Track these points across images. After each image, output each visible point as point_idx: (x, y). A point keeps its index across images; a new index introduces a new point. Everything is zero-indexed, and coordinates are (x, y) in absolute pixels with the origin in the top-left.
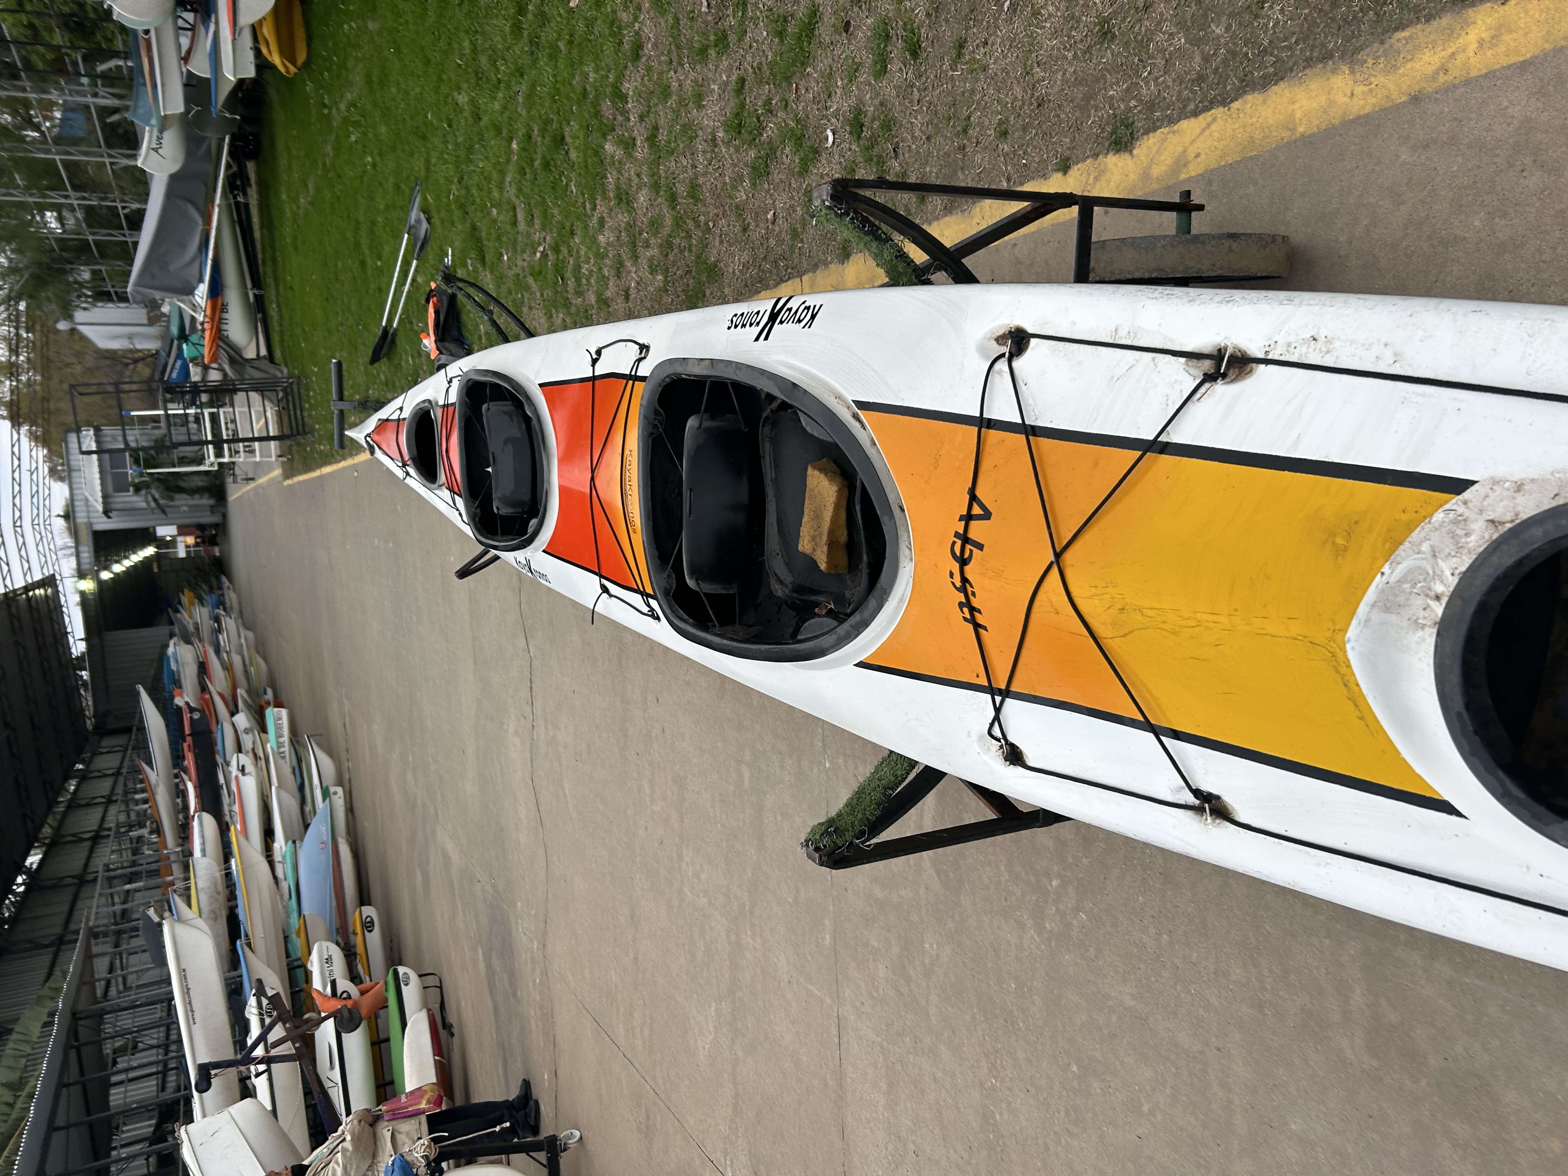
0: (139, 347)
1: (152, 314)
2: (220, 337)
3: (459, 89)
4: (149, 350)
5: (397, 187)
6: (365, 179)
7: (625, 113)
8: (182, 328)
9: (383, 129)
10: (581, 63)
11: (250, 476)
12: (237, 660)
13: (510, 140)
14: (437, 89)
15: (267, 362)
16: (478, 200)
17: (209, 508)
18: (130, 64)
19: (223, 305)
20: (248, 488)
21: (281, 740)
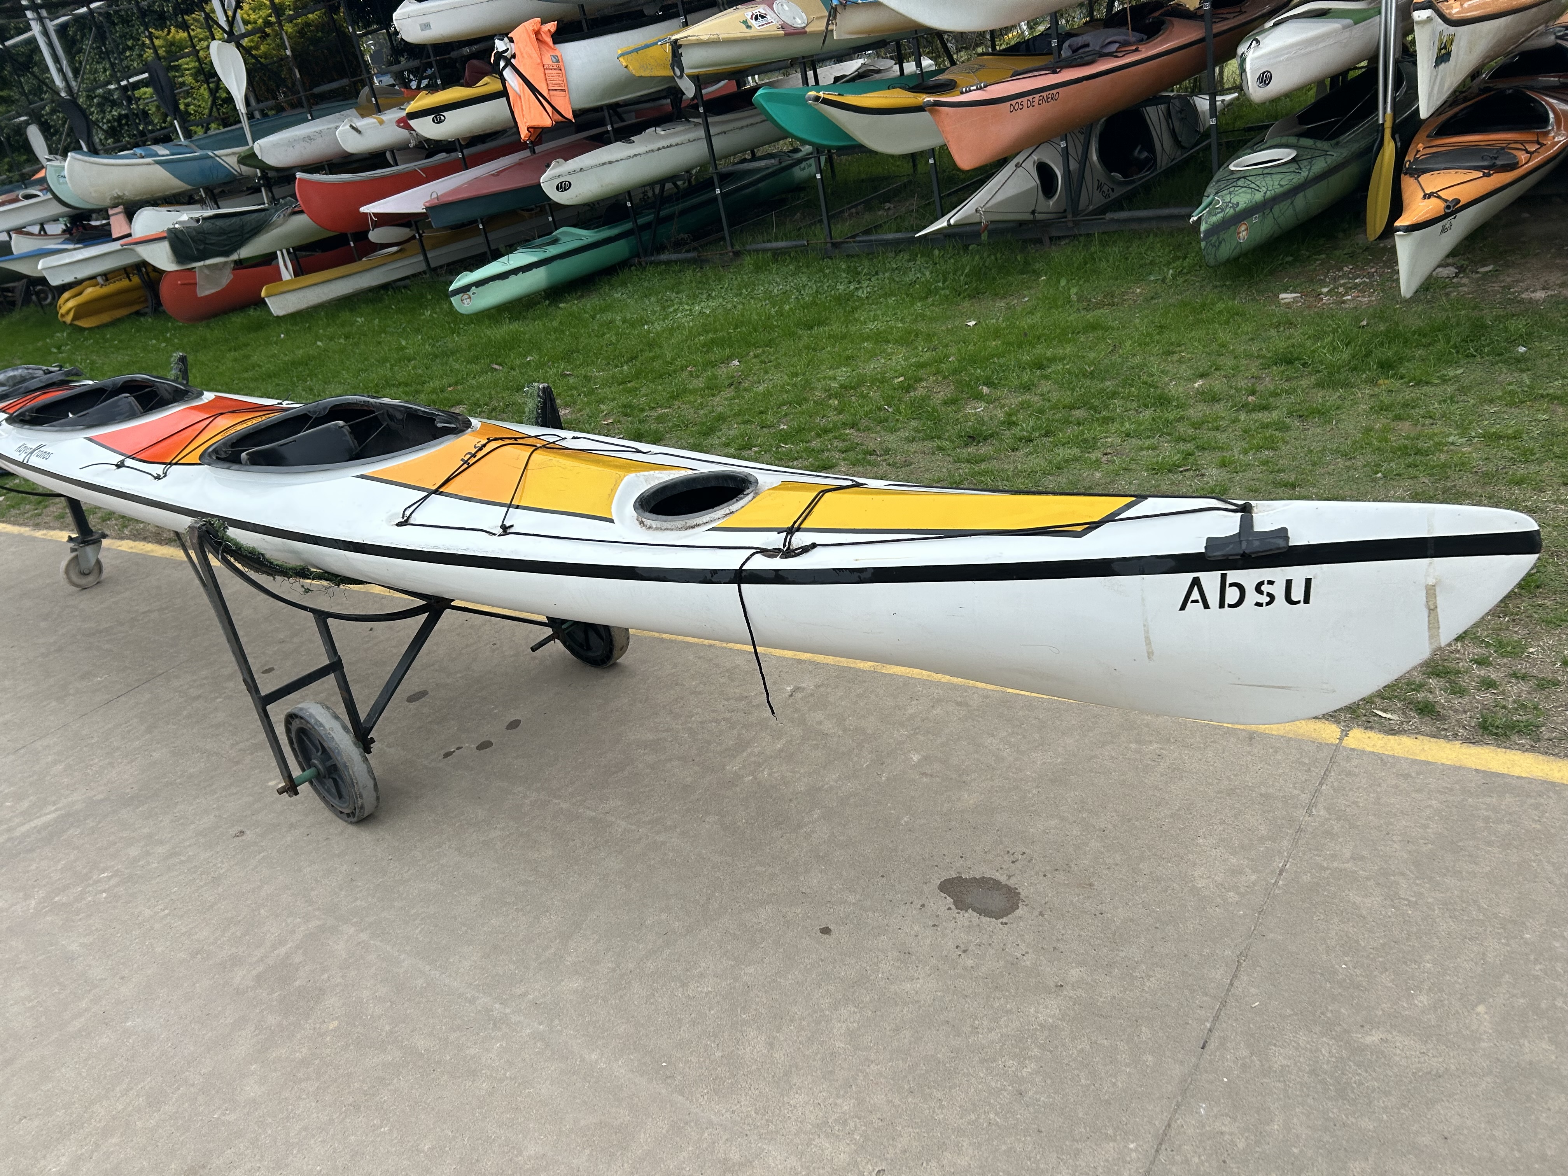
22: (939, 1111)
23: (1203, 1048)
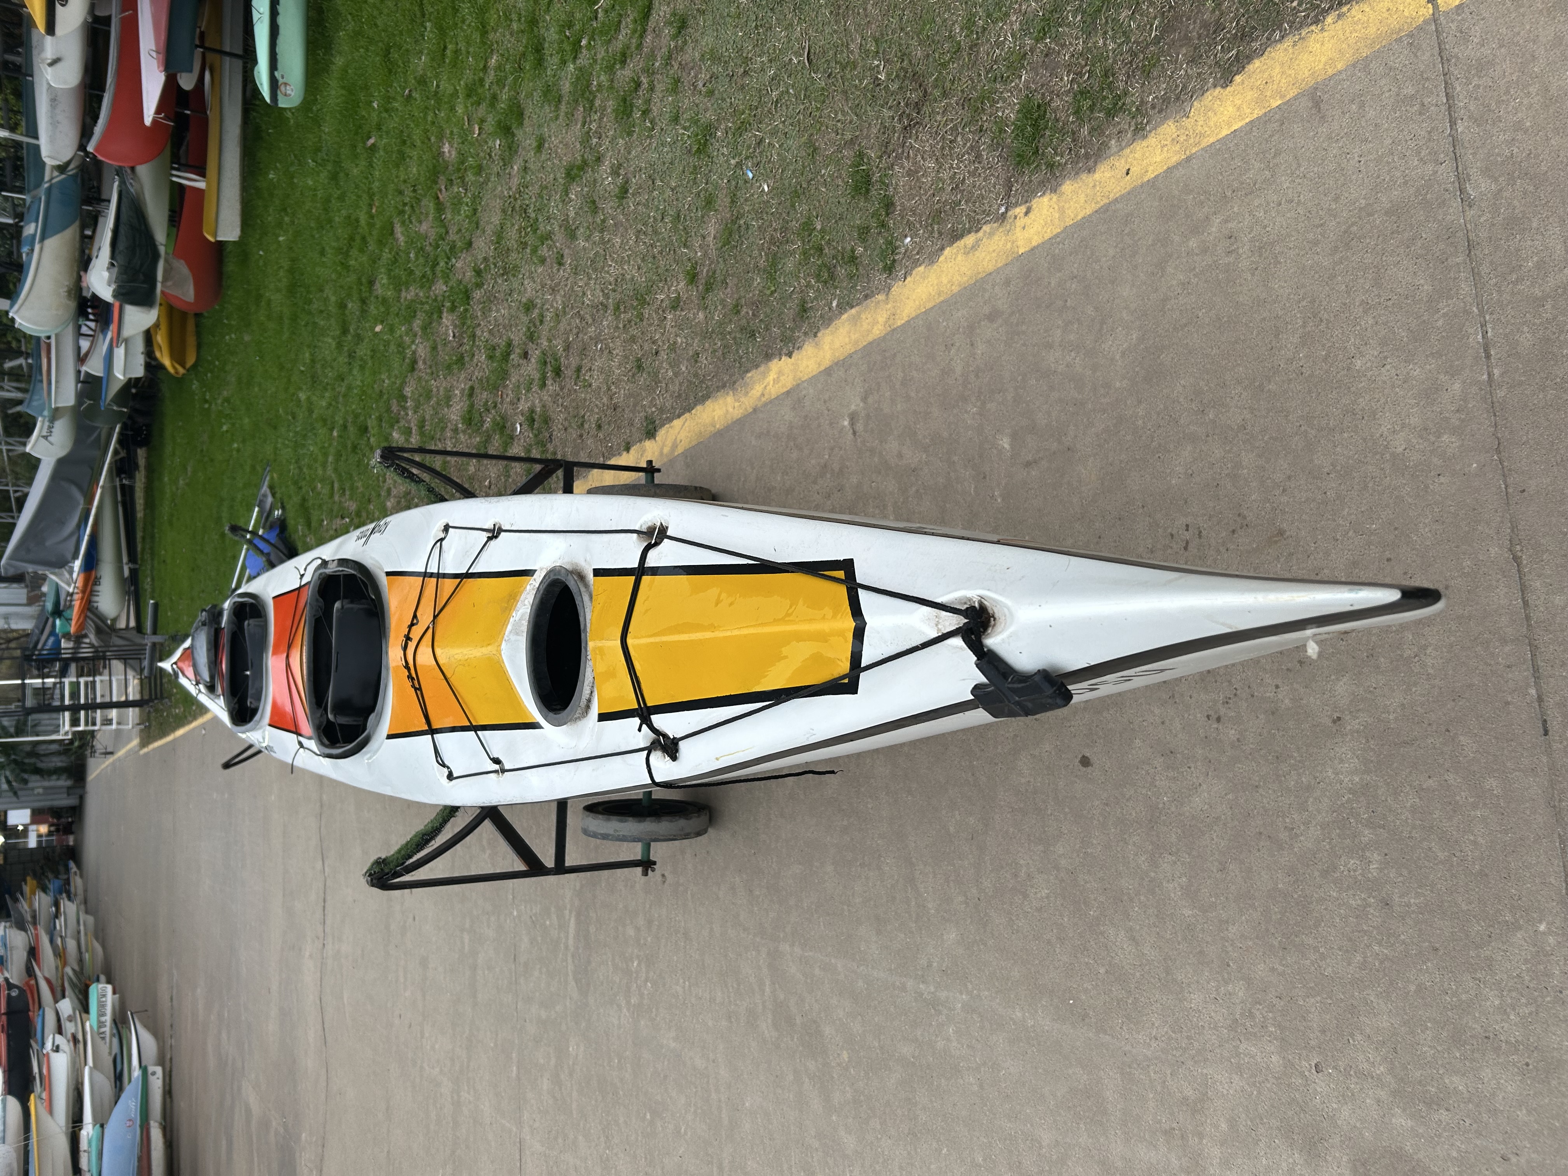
0: (14, 626)
1: (32, 594)
2: (89, 607)
3: (301, 389)
4: (24, 630)
5: (253, 468)
6: (231, 462)
7: (405, 408)
8: (57, 603)
9: (246, 421)
10: (380, 373)
11: (109, 750)
12: (71, 944)
13: (332, 429)
14: (286, 389)
15: (134, 632)
16: (307, 477)
17: (65, 790)
18: (30, 361)
19: (96, 578)
20: (107, 763)
21: (103, 1019)
22: (1323, 964)
23: (1546, 733)
